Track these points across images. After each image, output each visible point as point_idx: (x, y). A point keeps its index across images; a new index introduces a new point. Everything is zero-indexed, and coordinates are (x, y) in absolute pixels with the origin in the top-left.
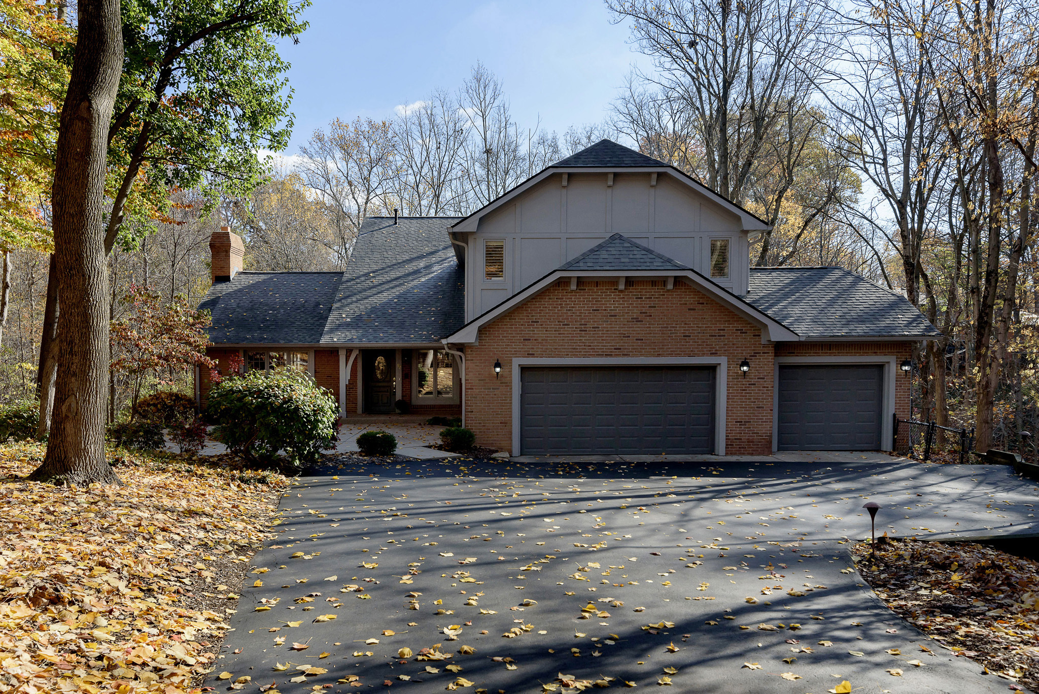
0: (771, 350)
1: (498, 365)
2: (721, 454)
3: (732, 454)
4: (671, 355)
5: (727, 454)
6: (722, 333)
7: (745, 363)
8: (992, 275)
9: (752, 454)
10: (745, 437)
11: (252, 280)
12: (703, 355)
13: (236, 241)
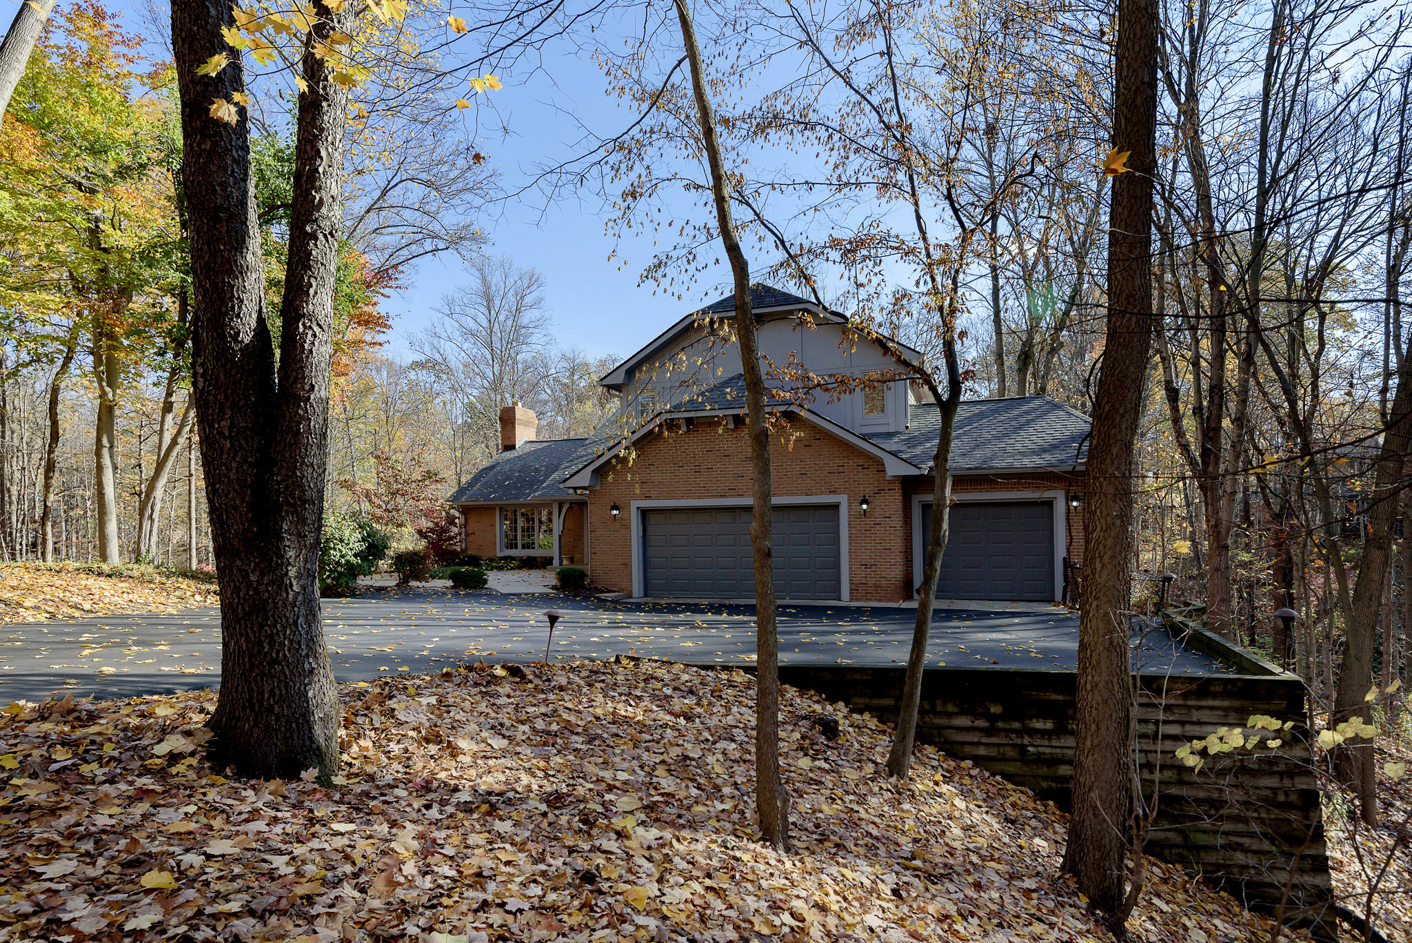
0: (898, 487)
1: (615, 507)
2: (845, 600)
3: (857, 600)
4: (787, 494)
5: (851, 600)
6: (841, 469)
7: (864, 501)
8: (1217, 389)
9: (880, 601)
10: (871, 582)
11: (533, 447)
12: (822, 493)
13: (521, 412)
